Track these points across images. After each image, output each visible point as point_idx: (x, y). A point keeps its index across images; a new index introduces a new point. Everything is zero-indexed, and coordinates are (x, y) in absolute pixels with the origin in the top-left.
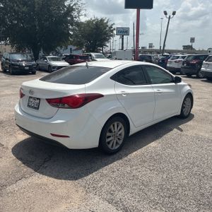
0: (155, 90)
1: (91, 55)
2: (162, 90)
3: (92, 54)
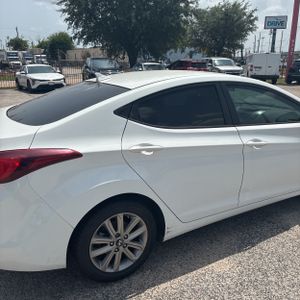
0: (247, 140)
1: (211, 61)
2: (265, 140)
3: (213, 59)
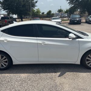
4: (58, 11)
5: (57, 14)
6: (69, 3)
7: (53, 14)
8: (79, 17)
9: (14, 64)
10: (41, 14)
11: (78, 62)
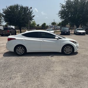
4: (52, 24)
5: (51, 26)
6: (60, 18)
7: (47, 26)
8: (69, 29)
9: (27, 52)
10: (36, 26)
11: (60, 51)
